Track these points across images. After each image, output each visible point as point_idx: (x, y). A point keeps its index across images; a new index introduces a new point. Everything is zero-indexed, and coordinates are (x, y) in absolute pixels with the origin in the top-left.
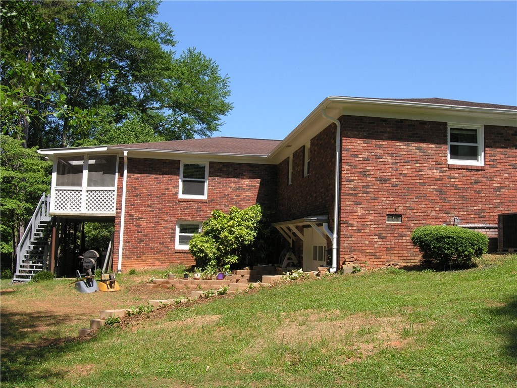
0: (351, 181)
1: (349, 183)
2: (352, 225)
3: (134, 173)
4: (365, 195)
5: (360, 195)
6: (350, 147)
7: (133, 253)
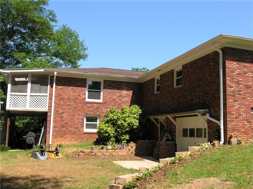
0: (231, 87)
1: (230, 88)
2: (233, 114)
3: (59, 85)
4: (239, 96)
5: (236, 96)
6: (230, 66)
7: (59, 134)
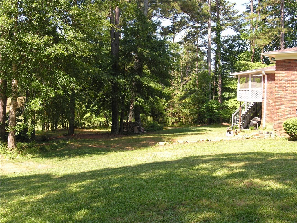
5: (283, 100)
